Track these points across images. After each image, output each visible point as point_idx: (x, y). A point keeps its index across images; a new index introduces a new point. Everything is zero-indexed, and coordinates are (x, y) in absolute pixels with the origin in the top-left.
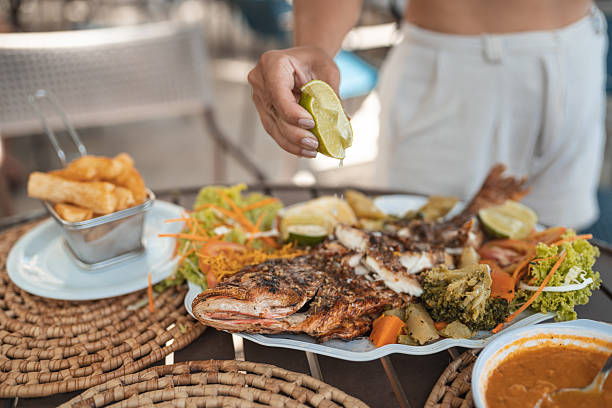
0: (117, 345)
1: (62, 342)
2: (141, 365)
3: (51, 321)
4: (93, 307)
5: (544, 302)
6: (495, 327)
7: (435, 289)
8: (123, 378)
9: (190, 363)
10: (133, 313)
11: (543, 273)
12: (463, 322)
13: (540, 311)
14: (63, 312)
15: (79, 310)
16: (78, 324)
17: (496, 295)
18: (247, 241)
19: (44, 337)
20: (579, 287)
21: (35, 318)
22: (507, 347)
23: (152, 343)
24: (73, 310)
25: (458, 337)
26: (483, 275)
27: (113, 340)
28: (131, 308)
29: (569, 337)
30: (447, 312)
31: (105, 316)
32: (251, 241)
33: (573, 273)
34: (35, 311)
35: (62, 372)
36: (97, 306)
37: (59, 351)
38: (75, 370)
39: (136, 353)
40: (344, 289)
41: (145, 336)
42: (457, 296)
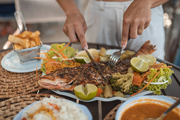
0: (23, 86)
1: (10, 84)
2: (28, 93)
3: (9, 77)
4: (21, 75)
5: (150, 87)
6: (133, 94)
7: (115, 80)
8: (21, 96)
9: (41, 94)
10: (31, 78)
11: (151, 78)
12: (121, 92)
13: (149, 90)
14: (13, 75)
15: (17, 75)
16: (16, 79)
17: (134, 84)
18: (63, 61)
19: (6, 82)
20: (163, 83)
21: (5, 76)
22: (134, 102)
23: (33, 87)
24: (16, 75)
25: (119, 97)
26: (130, 77)
27: (23, 85)
28: (31, 76)
29: (157, 101)
30: (117, 88)
31: (24, 78)
32: (64, 61)
33: (161, 78)
34: (6, 74)
35: (6, 92)
36: (23, 74)
37: (8, 86)
38: (10, 92)
39: (28, 89)
40: (86, 78)
41: (32, 85)
42: (120, 83)
